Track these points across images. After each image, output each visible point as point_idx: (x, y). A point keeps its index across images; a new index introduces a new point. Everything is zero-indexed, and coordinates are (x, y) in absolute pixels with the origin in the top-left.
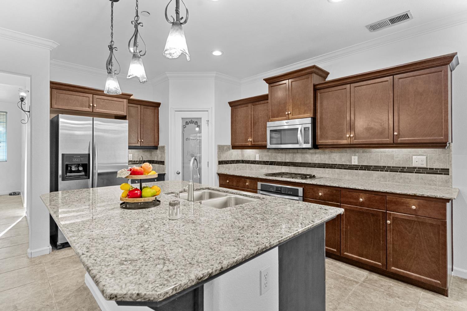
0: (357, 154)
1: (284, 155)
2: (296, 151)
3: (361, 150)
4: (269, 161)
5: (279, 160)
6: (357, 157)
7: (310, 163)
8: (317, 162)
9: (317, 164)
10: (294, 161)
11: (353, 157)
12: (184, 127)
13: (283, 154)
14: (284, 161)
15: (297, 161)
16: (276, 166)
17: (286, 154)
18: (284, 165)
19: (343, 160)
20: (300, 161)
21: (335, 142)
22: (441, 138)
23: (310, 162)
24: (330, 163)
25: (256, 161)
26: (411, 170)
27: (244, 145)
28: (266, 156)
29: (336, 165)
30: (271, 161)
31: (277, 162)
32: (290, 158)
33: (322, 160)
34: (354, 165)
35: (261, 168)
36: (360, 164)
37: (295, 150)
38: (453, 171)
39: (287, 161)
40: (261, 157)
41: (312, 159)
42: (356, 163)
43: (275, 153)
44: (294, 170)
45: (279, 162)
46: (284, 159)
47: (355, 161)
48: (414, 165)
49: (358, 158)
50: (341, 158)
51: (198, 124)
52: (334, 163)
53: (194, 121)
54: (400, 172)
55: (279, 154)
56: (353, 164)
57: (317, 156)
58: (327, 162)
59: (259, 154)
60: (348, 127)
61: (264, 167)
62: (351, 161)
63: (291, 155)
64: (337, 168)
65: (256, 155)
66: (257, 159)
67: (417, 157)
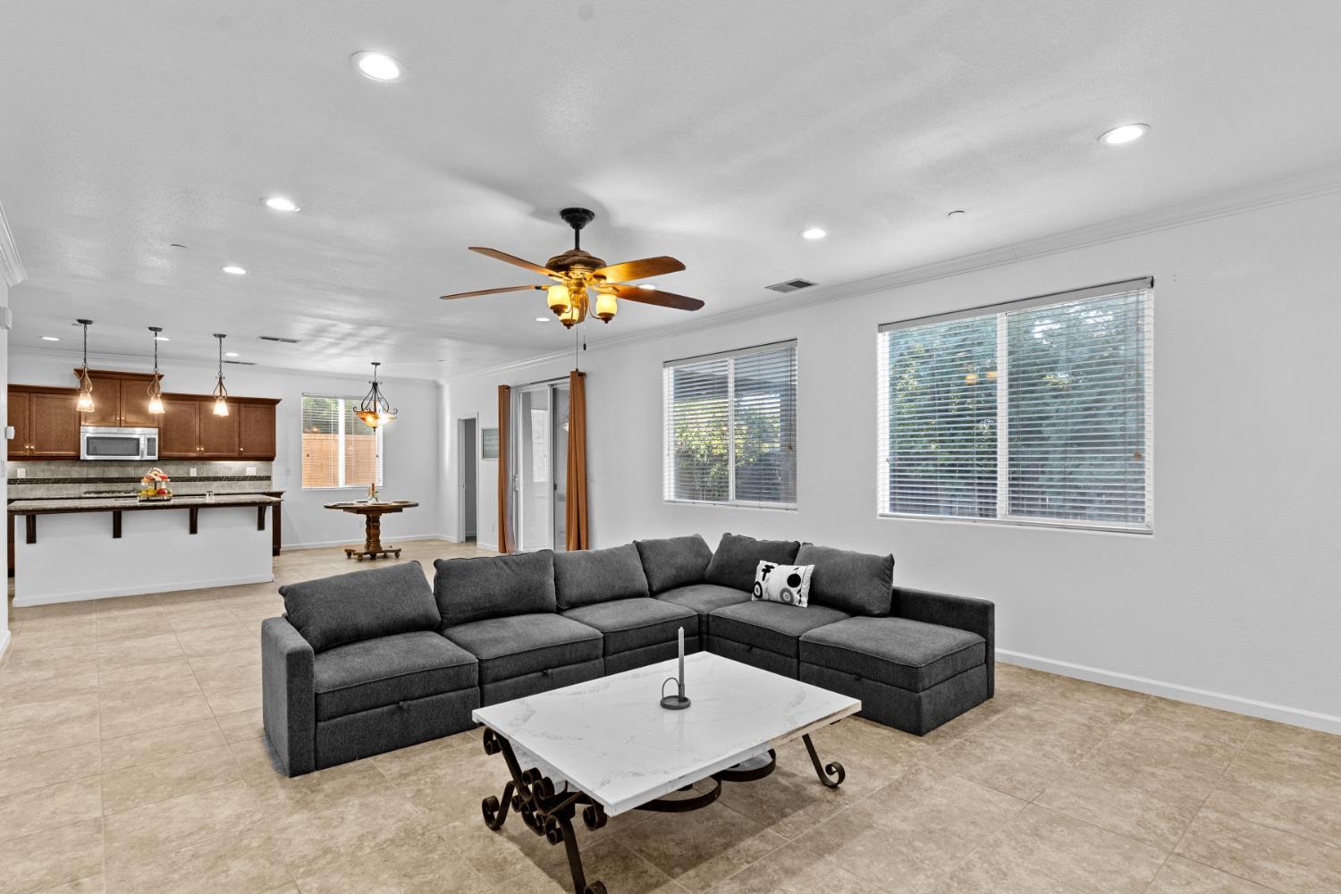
0: (196, 466)
2: (108, 463)
3: (200, 462)
6: (195, 469)
7: (134, 478)
11: (191, 469)
15: (112, 476)
17: (89, 468)
19: (180, 472)
21: (183, 454)
22: (269, 454)
23: (133, 476)
26: (245, 479)
28: (44, 471)
34: (192, 477)
35: (32, 490)
36: (200, 476)
38: (273, 478)
39: (92, 476)
40: (32, 472)
42: (195, 475)
47: (193, 472)
48: (248, 475)
50: (176, 471)
54: (237, 480)
56: (192, 475)
60: (197, 440)
61: (38, 488)
62: (189, 473)
65: (19, 470)
66: (19, 477)
67: (251, 468)
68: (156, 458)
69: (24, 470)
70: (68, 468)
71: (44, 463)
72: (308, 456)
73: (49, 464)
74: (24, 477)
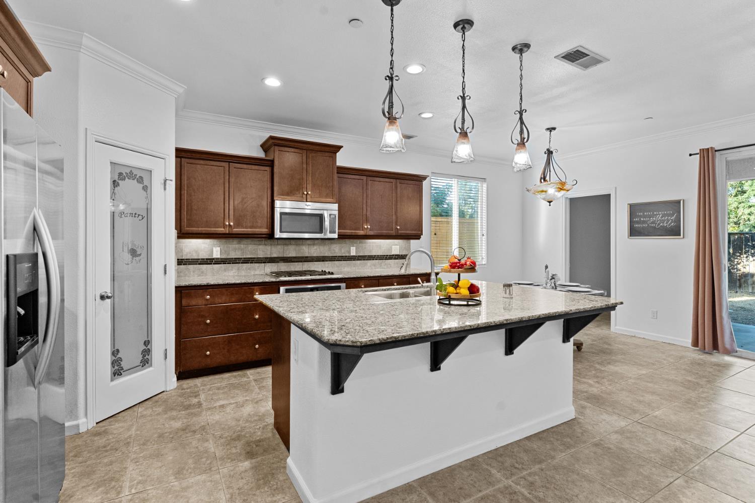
0: (355, 245)
1: (270, 247)
2: (287, 242)
4: (241, 257)
5: (261, 255)
6: (354, 248)
7: (307, 257)
8: (315, 255)
9: (315, 257)
10: (285, 256)
11: (352, 248)
12: (115, 184)
13: (267, 247)
14: (269, 256)
15: (290, 255)
16: (256, 264)
17: (272, 247)
18: (268, 262)
19: (343, 251)
20: (294, 255)
21: (353, 232)
22: (418, 232)
24: (330, 255)
25: (214, 259)
26: (391, 257)
27: (200, 232)
28: (235, 249)
29: (336, 256)
30: (245, 257)
31: (258, 258)
32: (279, 252)
33: (321, 252)
34: (352, 256)
35: (225, 270)
36: (358, 255)
37: (287, 240)
39: (275, 255)
40: (225, 251)
41: (310, 251)
42: (354, 254)
43: (254, 245)
44: (285, 267)
45: (260, 258)
46: (269, 253)
47: (353, 251)
48: (393, 253)
49: (356, 249)
50: (340, 250)
51: (145, 184)
52: (334, 255)
53: (136, 175)
54: (385, 259)
55: (261, 247)
56: (352, 254)
57: (315, 247)
58: (326, 255)
59: (219, 246)
60: (365, 217)
61: (230, 268)
62: (349, 252)
63: (280, 247)
64: (337, 261)
65: (214, 249)
66: (215, 256)
67: (395, 246)
68: (335, 236)
69: (219, 249)
70: (255, 247)
71: (235, 241)
72: (435, 234)
73: (239, 243)
74: (219, 256)
